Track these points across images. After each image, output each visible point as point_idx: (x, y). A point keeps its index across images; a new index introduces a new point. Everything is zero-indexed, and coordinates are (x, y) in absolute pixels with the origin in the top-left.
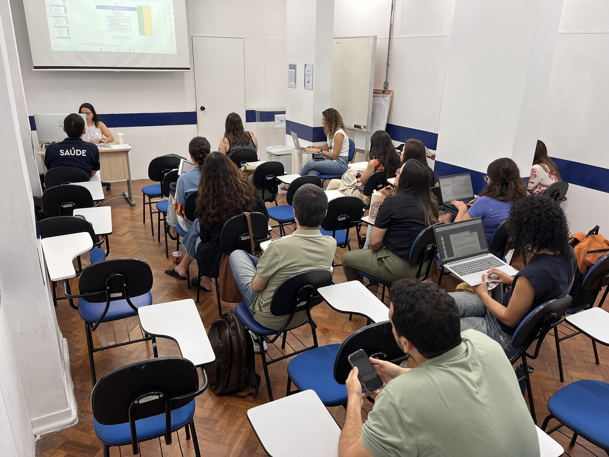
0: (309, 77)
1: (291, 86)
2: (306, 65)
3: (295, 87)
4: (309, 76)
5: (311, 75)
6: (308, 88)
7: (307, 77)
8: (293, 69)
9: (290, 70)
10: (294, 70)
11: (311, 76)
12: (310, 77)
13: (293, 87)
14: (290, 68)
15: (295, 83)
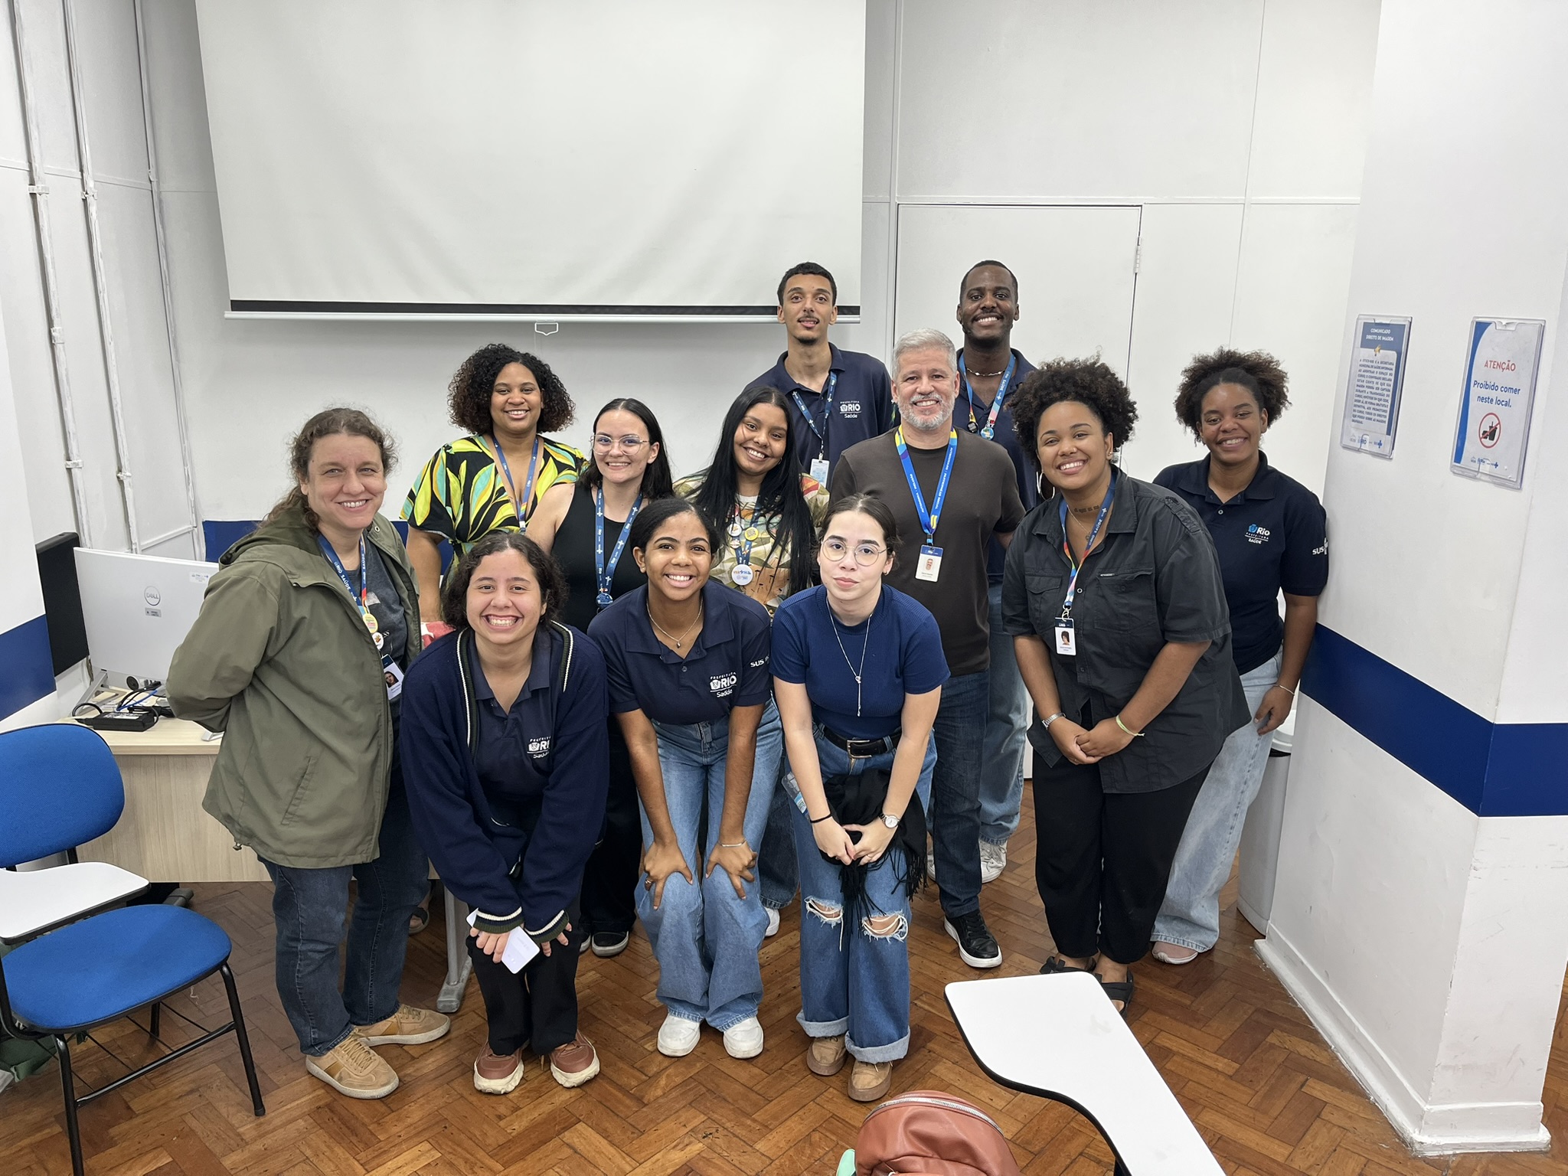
0: (1499, 402)
1: (1363, 441)
2: (1480, 328)
3: (1386, 449)
4: (1504, 396)
5: (1516, 391)
6: (1486, 468)
7: (1482, 399)
8: (1387, 346)
9: (1368, 353)
10: (1392, 355)
11: (1520, 401)
12: (1507, 404)
13: (1375, 449)
14: (1365, 344)
15: (1391, 429)
